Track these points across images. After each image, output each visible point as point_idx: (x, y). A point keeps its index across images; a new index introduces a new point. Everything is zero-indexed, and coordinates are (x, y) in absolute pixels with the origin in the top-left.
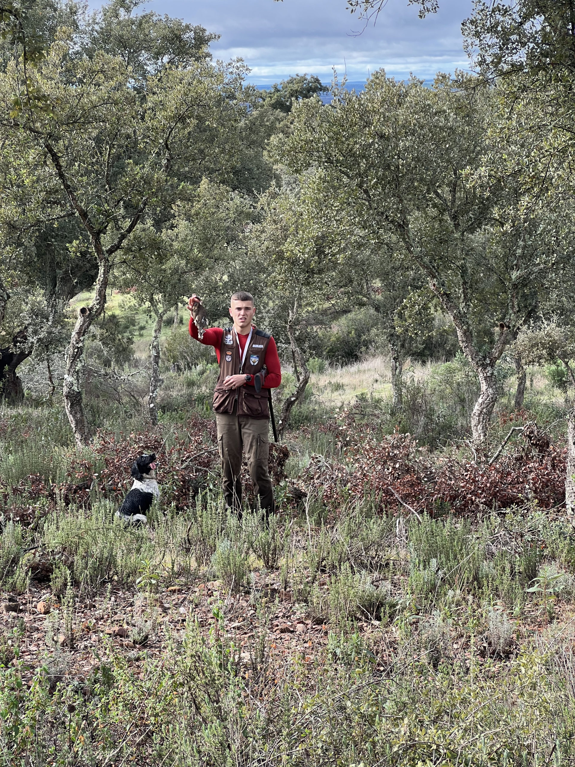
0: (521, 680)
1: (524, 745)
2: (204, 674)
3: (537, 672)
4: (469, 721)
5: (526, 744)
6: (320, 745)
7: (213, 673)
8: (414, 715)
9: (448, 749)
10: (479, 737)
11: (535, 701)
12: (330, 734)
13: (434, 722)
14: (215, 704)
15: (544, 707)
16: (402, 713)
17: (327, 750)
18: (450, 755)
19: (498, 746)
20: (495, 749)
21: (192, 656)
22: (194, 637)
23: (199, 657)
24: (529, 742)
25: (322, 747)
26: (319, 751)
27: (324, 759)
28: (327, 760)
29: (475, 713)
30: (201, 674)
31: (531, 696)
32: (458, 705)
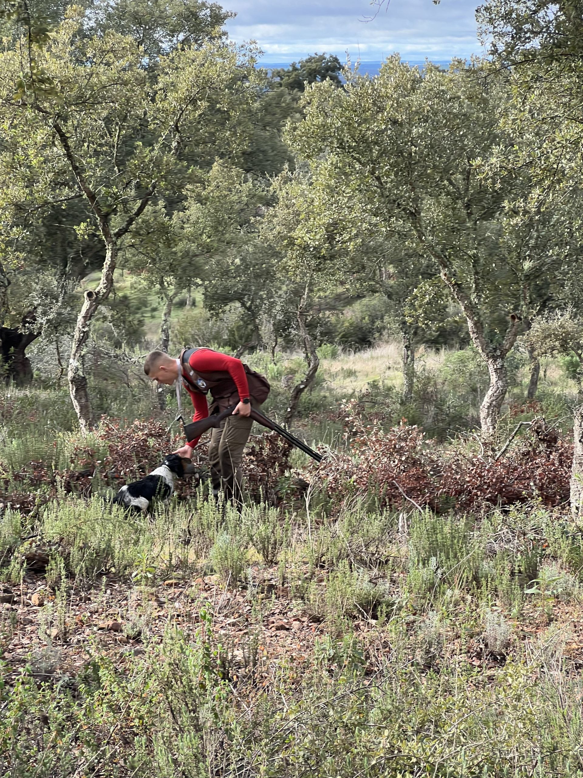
0: (505, 692)
1: (506, 759)
2: (182, 683)
3: (522, 684)
4: (452, 732)
5: (508, 757)
6: (301, 753)
7: (191, 682)
8: (397, 725)
9: (428, 762)
10: (461, 750)
11: (519, 714)
12: (312, 742)
13: (418, 732)
14: (192, 714)
15: (529, 719)
16: (385, 722)
17: (308, 758)
18: (429, 768)
19: (480, 759)
20: (476, 762)
21: (170, 664)
22: (173, 645)
23: (177, 665)
24: (511, 755)
25: (304, 755)
26: (301, 760)
27: (306, 768)
28: (308, 769)
29: (458, 724)
30: (179, 682)
31: (515, 708)
32: (443, 714)
